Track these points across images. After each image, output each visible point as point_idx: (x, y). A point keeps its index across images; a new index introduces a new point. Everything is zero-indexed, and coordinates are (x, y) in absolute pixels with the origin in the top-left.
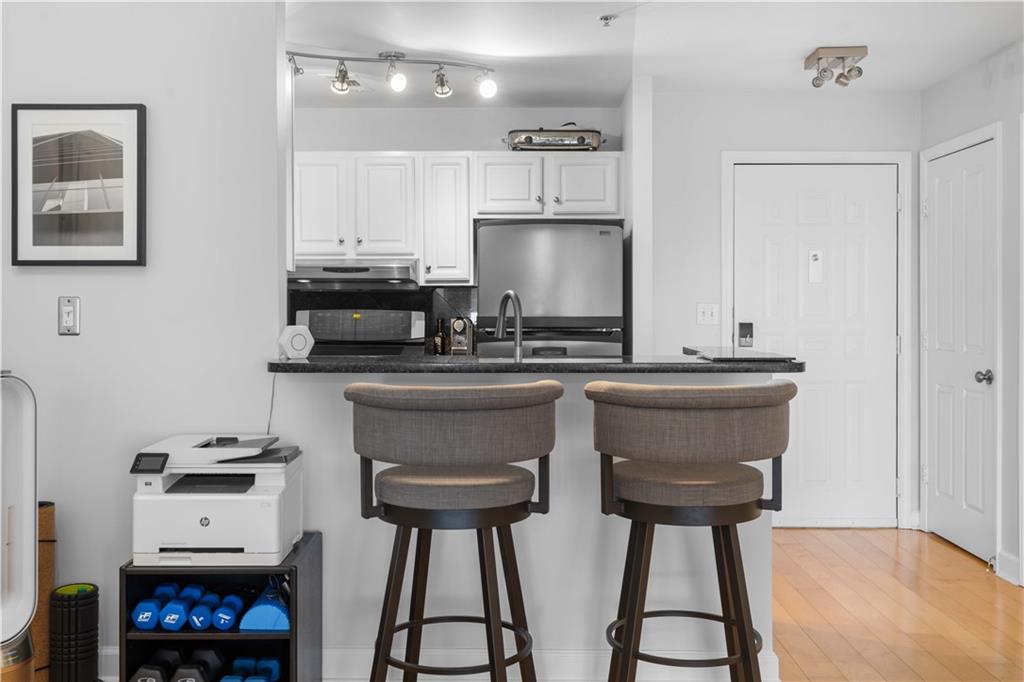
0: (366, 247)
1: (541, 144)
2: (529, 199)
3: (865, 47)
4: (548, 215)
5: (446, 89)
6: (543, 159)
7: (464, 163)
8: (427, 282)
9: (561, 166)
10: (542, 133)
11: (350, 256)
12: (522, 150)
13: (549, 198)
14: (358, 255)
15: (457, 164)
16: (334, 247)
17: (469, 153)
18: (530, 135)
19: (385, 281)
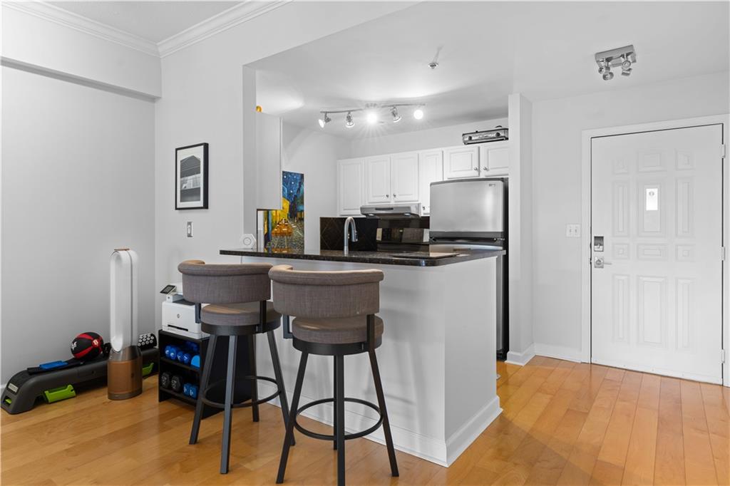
0: (398, 198)
1: (476, 140)
2: (472, 170)
3: (632, 46)
4: (482, 176)
5: (397, 118)
6: (479, 148)
7: (440, 154)
8: (425, 214)
9: (488, 150)
10: (477, 134)
11: (392, 203)
12: (469, 144)
13: (482, 169)
14: (396, 202)
15: (437, 155)
16: (385, 199)
17: (443, 149)
18: (471, 135)
19: (403, 214)
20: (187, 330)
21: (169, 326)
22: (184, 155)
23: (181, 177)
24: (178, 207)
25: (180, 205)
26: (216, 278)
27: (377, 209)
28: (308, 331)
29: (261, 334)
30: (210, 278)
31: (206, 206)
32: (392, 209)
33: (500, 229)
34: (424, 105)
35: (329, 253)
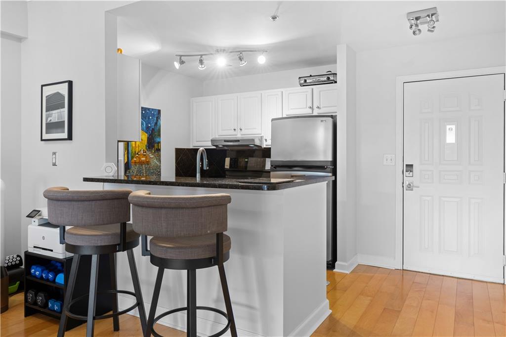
0: (244, 132)
1: (310, 82)
2: (306, 108)
3: (435, 8)
4: (315, 114)
5: (243, 62)
6: (313, 89)
7: (280, 94)
8: (266, 145)
9: (320, 91)
10: (311, 78)
11: (239, 135)
12: (304, 86)
13: (315, 107)
14: (242, 135)
15: (277, 95)
16: (233, 132)
17: (282, 90)
18: (306, 78)
19: (248, 146)
20: (52, 251)
21: (35, 247)
22: (48, 91)
23: (46, 111)
24: (43, 138)
25: (45, 136)
26: (80, 203)
27: (225, 141)
28: (165, 248)
29: (121, 252)
30: (74, 203)
31: (70, 137)
32: (239, 141)
33: (330, 158)
34: (266, 51)
35: (183, 180)
